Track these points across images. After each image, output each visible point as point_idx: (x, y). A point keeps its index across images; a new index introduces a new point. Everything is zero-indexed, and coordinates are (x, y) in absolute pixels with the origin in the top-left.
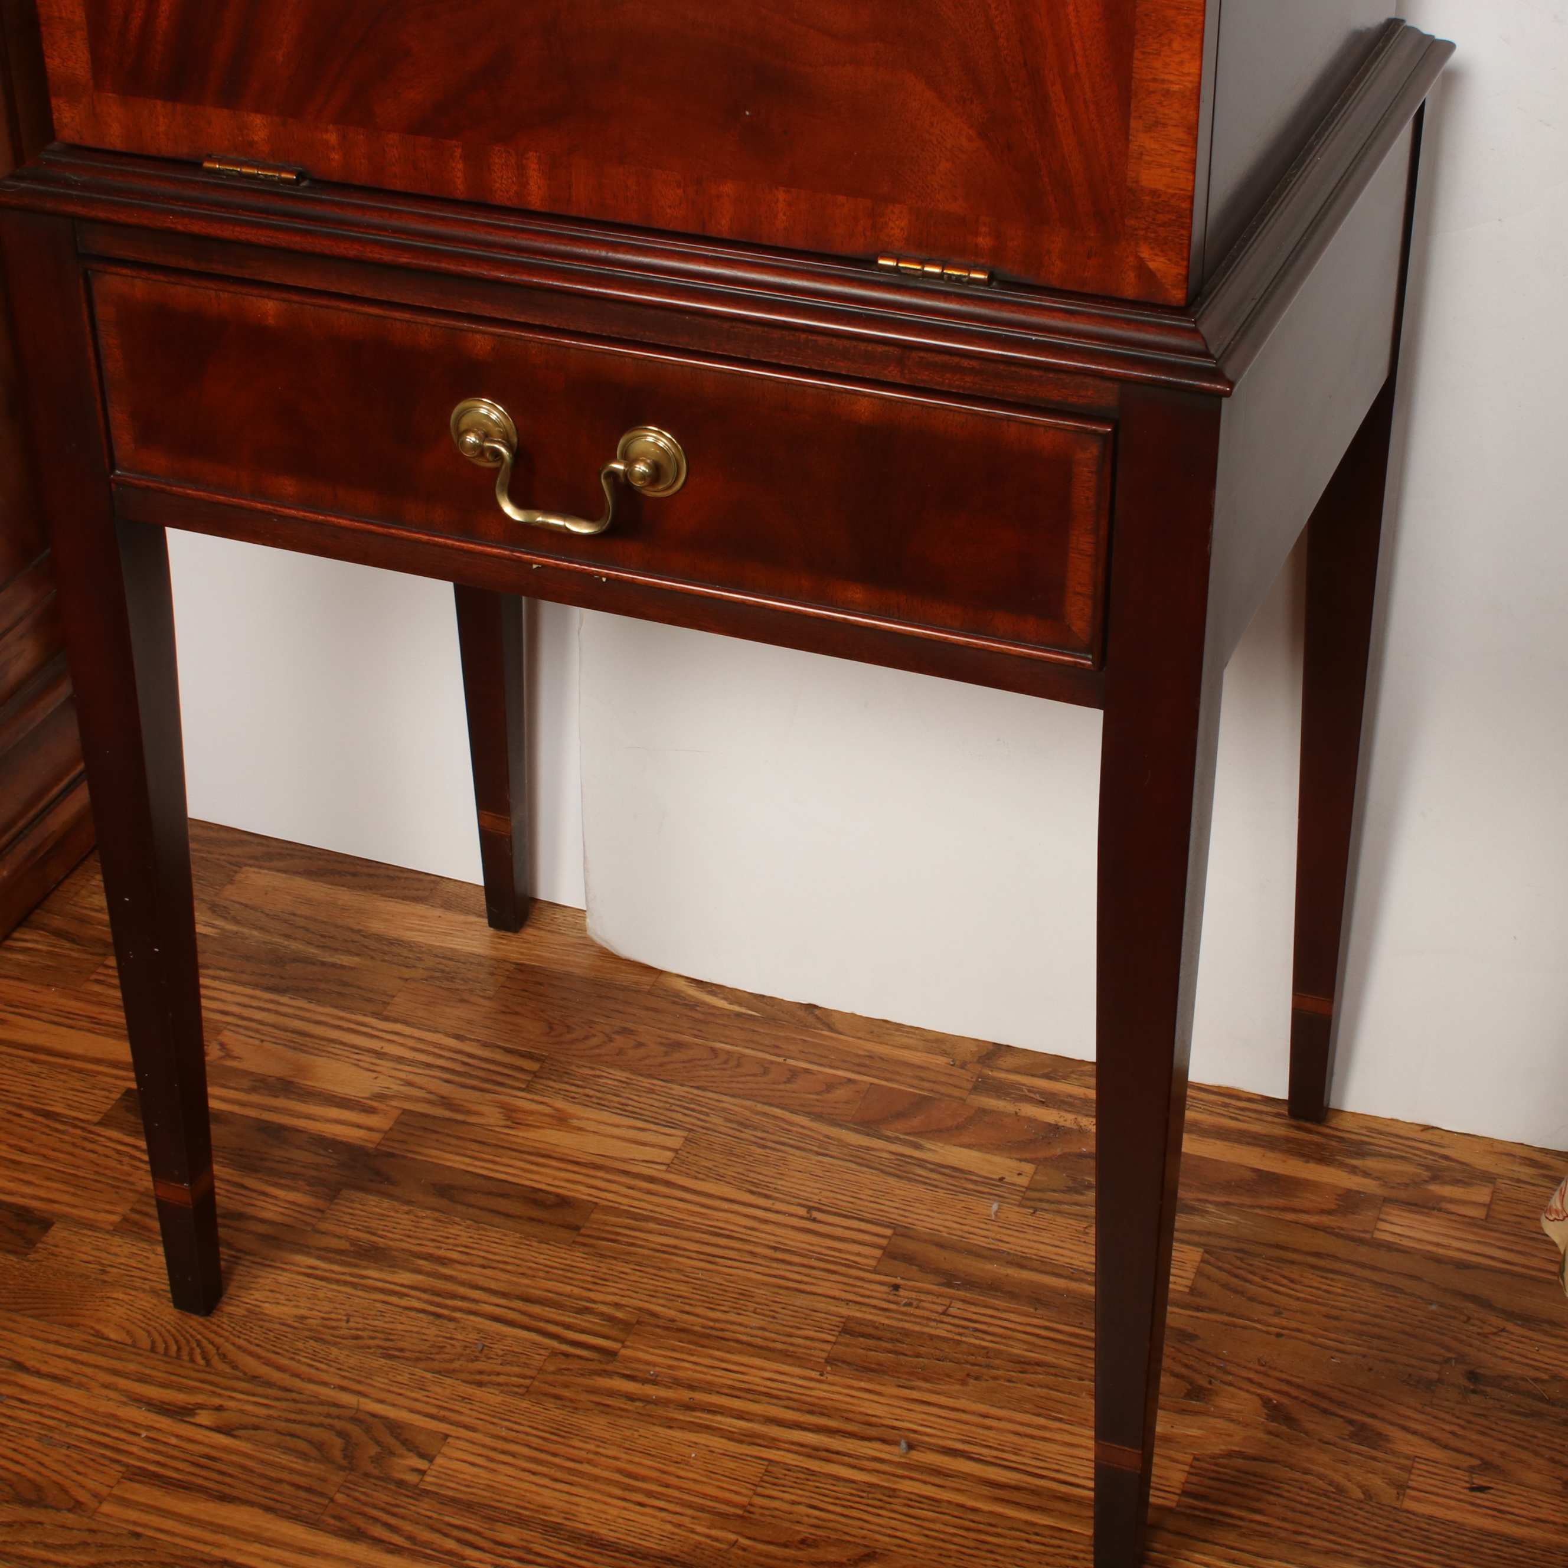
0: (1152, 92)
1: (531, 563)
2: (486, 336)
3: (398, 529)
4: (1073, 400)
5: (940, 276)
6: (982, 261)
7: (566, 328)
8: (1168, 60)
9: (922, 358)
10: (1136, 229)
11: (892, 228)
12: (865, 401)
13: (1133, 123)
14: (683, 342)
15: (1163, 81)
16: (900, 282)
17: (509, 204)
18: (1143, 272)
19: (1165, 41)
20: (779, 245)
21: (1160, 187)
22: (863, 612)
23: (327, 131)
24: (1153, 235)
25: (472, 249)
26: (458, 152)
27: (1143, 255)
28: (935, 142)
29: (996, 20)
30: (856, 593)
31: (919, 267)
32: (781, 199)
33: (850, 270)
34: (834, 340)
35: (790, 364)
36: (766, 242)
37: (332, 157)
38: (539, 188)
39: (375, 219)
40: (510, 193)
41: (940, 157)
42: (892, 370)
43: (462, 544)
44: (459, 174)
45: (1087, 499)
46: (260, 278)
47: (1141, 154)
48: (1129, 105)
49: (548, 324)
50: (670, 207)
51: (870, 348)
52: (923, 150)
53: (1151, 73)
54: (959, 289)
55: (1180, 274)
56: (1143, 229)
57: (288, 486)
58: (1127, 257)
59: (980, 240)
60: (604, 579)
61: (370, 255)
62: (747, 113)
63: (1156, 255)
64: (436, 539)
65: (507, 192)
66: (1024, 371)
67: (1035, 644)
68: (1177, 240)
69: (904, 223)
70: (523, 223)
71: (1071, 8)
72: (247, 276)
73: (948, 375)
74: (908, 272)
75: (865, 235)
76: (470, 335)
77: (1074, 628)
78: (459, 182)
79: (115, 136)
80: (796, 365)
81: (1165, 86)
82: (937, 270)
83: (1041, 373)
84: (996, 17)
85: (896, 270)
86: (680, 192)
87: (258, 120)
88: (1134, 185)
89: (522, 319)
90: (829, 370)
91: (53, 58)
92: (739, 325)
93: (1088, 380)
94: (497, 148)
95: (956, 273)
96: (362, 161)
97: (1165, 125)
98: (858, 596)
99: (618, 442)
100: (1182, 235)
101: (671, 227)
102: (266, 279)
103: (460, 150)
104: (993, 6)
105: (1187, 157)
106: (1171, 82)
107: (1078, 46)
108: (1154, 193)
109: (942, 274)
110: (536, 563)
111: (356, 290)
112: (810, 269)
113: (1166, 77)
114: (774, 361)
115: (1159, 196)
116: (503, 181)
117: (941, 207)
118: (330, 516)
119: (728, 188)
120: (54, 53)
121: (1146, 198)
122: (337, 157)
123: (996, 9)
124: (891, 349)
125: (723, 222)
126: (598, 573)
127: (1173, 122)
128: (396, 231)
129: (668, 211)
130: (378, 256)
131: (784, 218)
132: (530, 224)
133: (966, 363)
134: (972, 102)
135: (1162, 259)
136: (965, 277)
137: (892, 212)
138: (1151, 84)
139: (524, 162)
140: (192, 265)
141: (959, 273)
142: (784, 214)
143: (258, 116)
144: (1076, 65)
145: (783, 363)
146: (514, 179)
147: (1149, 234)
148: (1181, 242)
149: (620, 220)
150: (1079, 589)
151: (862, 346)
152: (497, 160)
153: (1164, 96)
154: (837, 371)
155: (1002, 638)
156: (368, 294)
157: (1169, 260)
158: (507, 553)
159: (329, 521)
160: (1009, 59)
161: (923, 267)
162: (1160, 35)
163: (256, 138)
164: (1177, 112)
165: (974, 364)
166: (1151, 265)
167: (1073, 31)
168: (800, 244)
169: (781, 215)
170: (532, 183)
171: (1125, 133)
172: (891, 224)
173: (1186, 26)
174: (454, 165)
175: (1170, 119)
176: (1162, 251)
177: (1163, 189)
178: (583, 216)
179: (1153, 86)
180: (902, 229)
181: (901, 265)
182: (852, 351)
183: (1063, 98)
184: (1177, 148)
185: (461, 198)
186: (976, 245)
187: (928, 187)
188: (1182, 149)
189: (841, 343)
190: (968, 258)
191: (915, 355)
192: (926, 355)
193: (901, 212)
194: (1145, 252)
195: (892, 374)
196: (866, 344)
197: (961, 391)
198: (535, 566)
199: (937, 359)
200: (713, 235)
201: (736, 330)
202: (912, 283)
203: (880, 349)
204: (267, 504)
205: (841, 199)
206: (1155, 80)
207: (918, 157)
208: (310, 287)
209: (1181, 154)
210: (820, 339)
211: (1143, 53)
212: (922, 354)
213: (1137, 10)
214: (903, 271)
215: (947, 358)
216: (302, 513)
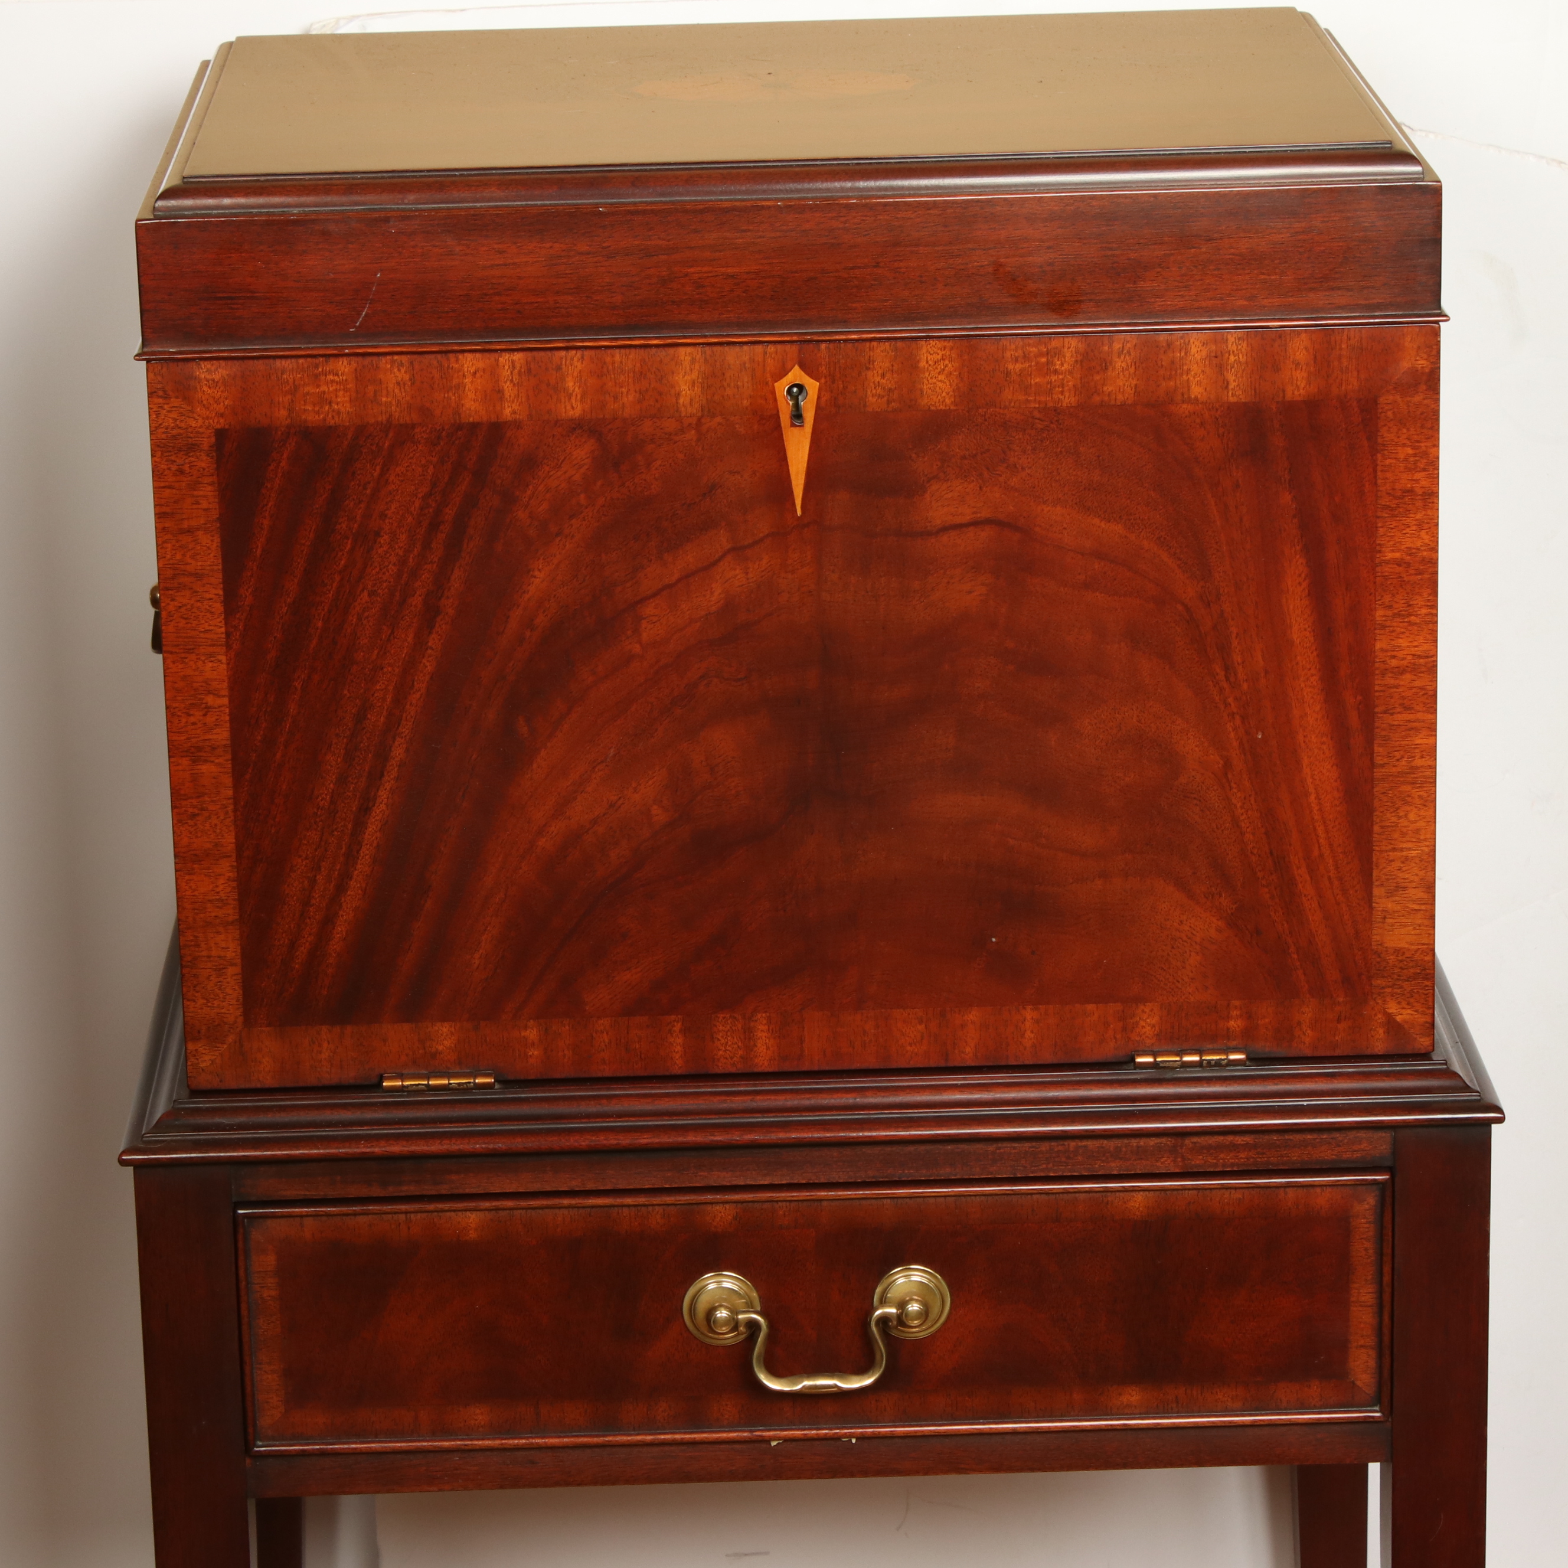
0: (1393, 861)
1: (768, 1441)
2: (727, 1206)
3: (614, 1435)
4: (1346, 1156)
5: (1199, 1064)
6: (1234, 1043)
7: (816, 1181)
8: (1404, 830)
9: (1195, 1143)
10: (1383, 988)
11: (1143, 1027)
12: (1139, 1197)
13: (1376, 891)
14: (946, 1172)
15: (1402, 850)
16: (1159, 1075)
17: (733, 1070)
18: (1392, 1025)
19: (1402, 814)
20: (1027, 1062)
21: (1403, 945)
22: (1140, 1414)
23: (526, 1028)
24: (1399, 991)
25: (712, 1119)
26: (678, 1026)
27: (1390, 1011)
28: (1185, 938)
29: (1242, 818)
30: (1133, 1396)
31: (1178, 1059)
32: (1028, 1017)
33: (1105, 1074)
34: (1105, 1142)
35: (1060, 1174)
36: (1012, 1062)
37: (531, 1053)
38: (768, 1048)
39: (592, 1108)
40: (735, 1059)
41: (1190, 951)
42: (1166, 1161)
43: (693, 1436)
44: (678, 1048)
45: (1366, 1249)
46: (461, 1191)
47: (1385, 918)
48: (1371, 875)
49: (796, 1181)
50: (911, 1045)
51: (1142, 1144)
52: (1173, 948)
53: (1391, 844)
54: (1219, 1072)
55: (1427, 1022)
56: (1389, 987)
57: (479, 1414)
58: (1375, 1015)
59: (1232, 1023)
60: (854, 1441)
61: (605, 1142)
62: (994, 940)
63: (1403, 1008)
64: (662, 1437)
65: (732, 1058)
66: (1298, 1137)
67: (1321, 1408)
68: (1421, 991)
69: (1155, 1020)
70: (755, 1085)
71: (1312, 797)
72: (444, 1192)
73: (1222, 1156)
74: (1167, 1065)
75: (1115, 1038)
76: (709, 1208)
77: (1358, 1383)
78: (677, 1056)
79: (265, 1073)
80: (1065, 1174)
81: (1404, 853)
82: (1196, 1058)
83: (1315, 1136)
84: (1242, 814)
85: (1155, 1065)
86: (921, 1027)
87: (445, 1028)
88: (1380, 947)
89: (766, 1181)
90: (1100, 1173)
91: (194, 1001)
92: (1006, 1144)
93: (1362, 1134)
94: (721, 1016)
95: (1215, 1058)
96: (566, 1052)
97: (1405, 888)
98: (1134, 1398)
99: (876, 1288)
100: (1427, 986)
101: (912, 1064)
102: (467, 1191)
103: (679, 1024)
104: (1239, 805)
105: (1427, 914)
106: (1410, 849)
107: (1321, 831)
108: (1398, 951)
109: (1201, 1061)
110: (775, 1440)
111: (575, 1184)
112: (1065, 1079)
113: (1404, 846)
114: (1042, 1174)
115: (1404, 953)
116: (728, 1048)
117: (1192, 999)
118: (532, 1438)
119: (973, 1016)
120: (197, 994)
121: (1391, 957)
122: (536, 1053)
123: (1241, 807)
124: (1164, 1140)
125: (968, 1050)
126: (845, 1435)
127: (1414, 885)
128: (620, 1115)
129: (909, 1048)
130: (615, 1142)
131: (1032, 1035)
132: (763, 1085)
133: (1239, 1140)
134: (1220, 896)
135: (1409, 1011)
136: (1224, 1060)
137: (1143, 1011)
138: (1391, 853)
139: (752, 1024)
140: (376, 1191)
141: (1218, 1057)
142: (1032, 1032)
143: (446, 1024)
144: (1319, 847)
145: (1052, 1175)
146: (740, 1044)
147: (1395, 990)
148: (1426, 992)
149: (857, 1066)
150: (1361, 1342)
151: (1134, 1142)
152: (721, 1028)
153: (1403, 862)
154: (1108, 1172)
155: (1285, 1409)
156: (590, 1186)
157: (1416, 1011)
158: (745, 1434)
159: (532, 1443)
160: (1255, 851)
161: (1181, 1058)
162: (1398, 809)
163: (440, 1048)
164: (1417, 875)
165: (1248, 1139)
166: (1399, 1018)
167: (1316, 817)
168: (1048, 1058)
169: (1028, 1034)
170: (759, 1045)
171: (1369, 899)
172: (1142, 1023)
173: (1420, 797)
174: (672, 1040)
175: (1411, 882)
176: (1408, 1004)
177: (1407, 946)
178: (816, 1068)
179: (1392, 855)
180: (1154, 1026)
181: (1159, 1059)
182: (1124, 1149)
183: (1309, 878)
184: (1417, 907)
185: (679, 1072)
186: (1228, 1029)
187: (1178, 982)
188: (1423, 907)
189: (1111, 1144)
190: (1221, 1040)
191: (1188, 1141)
192: (1199, 1140)
193: (1152, 1010)
194: (1392, 1008)
195: (1166, 1164)
196: (1137, 1140)
197: (1235, 1169)
198: (774, 1443)
199: (1210, 1142)
200: (957, 1064)
201: (1002, 1151)
202: (1169, 1075)
203: (1152, 1142)
204: (454, 1440)
205: (1090, 1007)
206: (1394, 850)
207: (1168, 955)
208: (521, 1190)
209: (1422, 912)
210: (1089, 1143)
211: (1382, 827)
212: (1195, 1139)
213: (1375, 790)
214: (1161, 1065)
215: (1220, 1139)
216: (498, 1442)
